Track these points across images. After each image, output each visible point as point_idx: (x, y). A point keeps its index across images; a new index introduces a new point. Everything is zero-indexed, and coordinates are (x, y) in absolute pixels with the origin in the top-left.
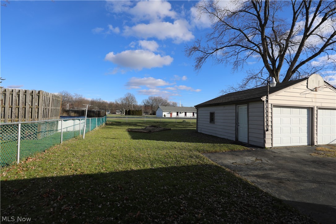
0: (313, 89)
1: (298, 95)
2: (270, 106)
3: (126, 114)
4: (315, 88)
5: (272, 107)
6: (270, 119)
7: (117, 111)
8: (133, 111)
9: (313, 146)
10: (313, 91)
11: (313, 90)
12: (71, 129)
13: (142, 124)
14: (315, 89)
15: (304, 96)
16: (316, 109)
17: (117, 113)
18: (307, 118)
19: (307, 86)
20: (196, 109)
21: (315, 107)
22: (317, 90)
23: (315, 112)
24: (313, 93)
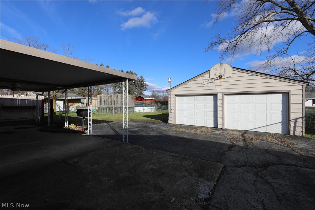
1: (200, 85)
2: (172, 96)
5: (174, 96)
11: (216, 78)
12: (142, 112)
15: (206, 85)
19: (209, 76)
21: (219, 93)
22: (222, 78)
23: (220, 98)
24: (217, 81)
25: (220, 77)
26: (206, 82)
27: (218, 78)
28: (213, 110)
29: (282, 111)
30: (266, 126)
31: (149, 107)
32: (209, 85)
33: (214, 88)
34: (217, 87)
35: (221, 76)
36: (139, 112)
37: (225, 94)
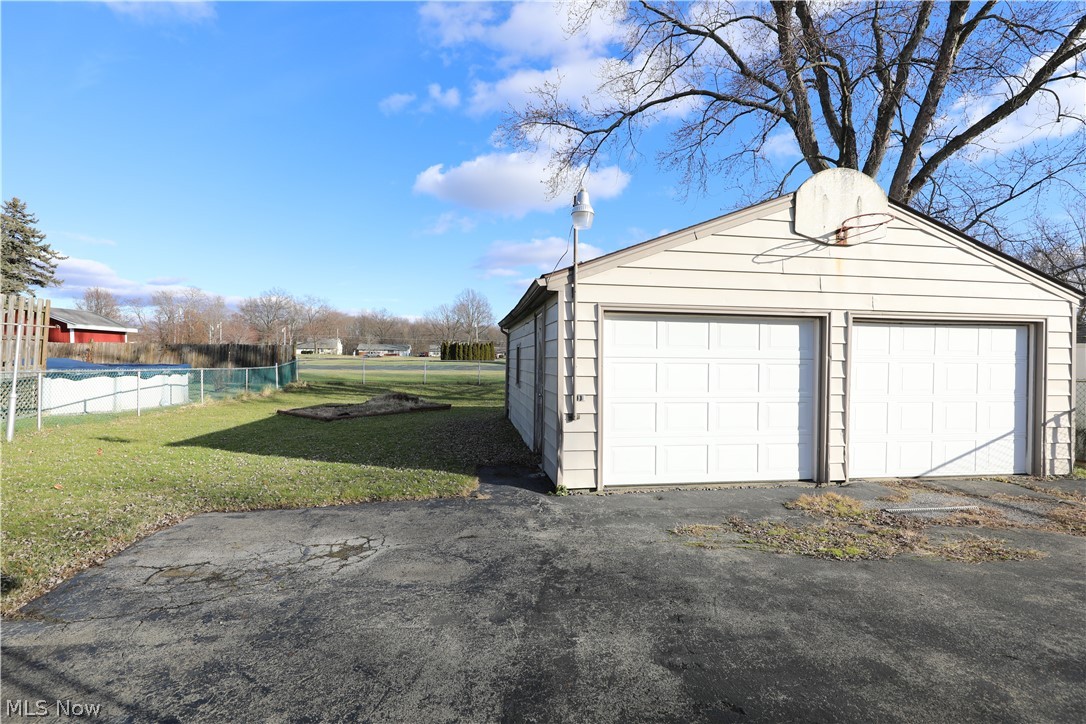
0: (826, 236)
1: (746, 263)
2: (584, 313)
3: (443, 358)
4: (838, 232)
5: (597, 315)
6: (584, 368)
7: (432, 347)
8: (464, 347)
9: (824, 485)
10: (827, 245)
11: (825, 240)
12: (104, 406)
13: (408, 388)
14: (834, 237)
15: (777, 267)
16: (837, 320)
17: (431, 353)
18: (798, 362)
19: (793, 224)
20: (505, 336)
21: (833, 313)
22: (849, 242)
23: (836, 336)
24: (824, 251)
25: (841, 236)
26: (775, 252)
27: (833, 239)
28: (798, 394)
29: (1016, 392)
30: (976, 450)
31: (157, 379)
32: (791, 266)
33: (812, 284)
34: (828, 284)
35: (845, 230)
36: (79, 409)
37: (858, 321)
